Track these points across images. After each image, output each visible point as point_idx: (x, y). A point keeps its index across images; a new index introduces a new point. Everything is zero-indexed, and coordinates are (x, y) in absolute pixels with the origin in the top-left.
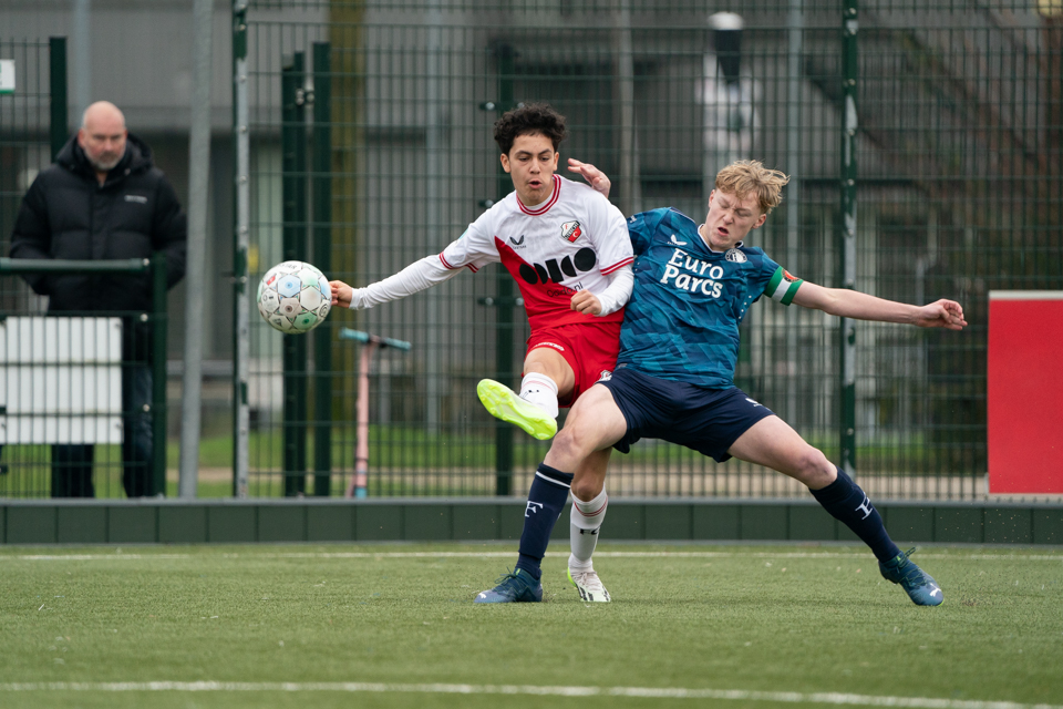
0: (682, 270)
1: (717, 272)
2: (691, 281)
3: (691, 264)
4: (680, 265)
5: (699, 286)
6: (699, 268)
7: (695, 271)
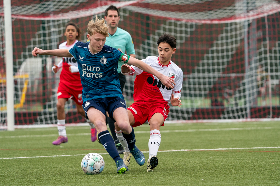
0: (87, 72)
1: (98, 69)
2: (91, 75)
3: (89, 68)
4: (86, 69)
5: (94, 76)
6: (92, 69)
7: (91, 70)
